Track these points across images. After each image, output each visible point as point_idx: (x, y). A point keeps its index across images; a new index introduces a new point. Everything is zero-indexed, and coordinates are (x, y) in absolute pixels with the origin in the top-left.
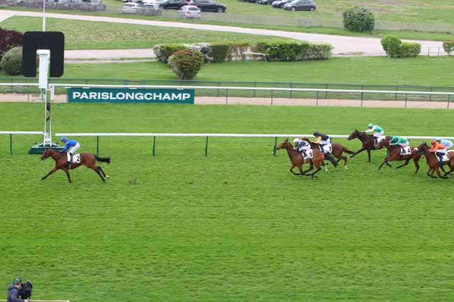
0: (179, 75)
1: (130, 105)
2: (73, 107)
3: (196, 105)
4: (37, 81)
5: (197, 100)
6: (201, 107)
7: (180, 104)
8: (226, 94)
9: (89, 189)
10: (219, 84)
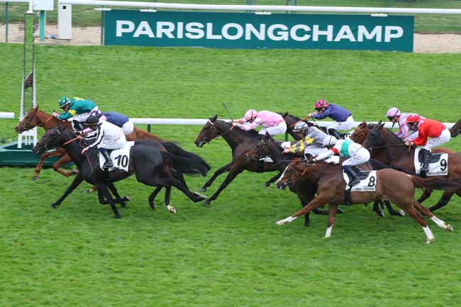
1: (255, 53)
2: (112, 55)
3: (419, 56)
5: (421, 42)
6: (428, 59)
7: (377, 52)
9: (107, 251)
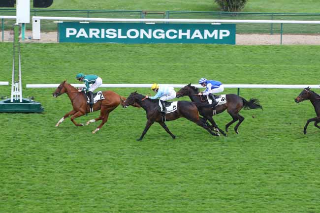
0: (222, 5)
1: (146, 46)
2: (64, 48)
3: (239, 47)
4: (14, 12)
5: (240, 39)
7: (215, 45)
8: (281, 30)
10: (272, 16)
